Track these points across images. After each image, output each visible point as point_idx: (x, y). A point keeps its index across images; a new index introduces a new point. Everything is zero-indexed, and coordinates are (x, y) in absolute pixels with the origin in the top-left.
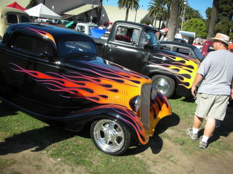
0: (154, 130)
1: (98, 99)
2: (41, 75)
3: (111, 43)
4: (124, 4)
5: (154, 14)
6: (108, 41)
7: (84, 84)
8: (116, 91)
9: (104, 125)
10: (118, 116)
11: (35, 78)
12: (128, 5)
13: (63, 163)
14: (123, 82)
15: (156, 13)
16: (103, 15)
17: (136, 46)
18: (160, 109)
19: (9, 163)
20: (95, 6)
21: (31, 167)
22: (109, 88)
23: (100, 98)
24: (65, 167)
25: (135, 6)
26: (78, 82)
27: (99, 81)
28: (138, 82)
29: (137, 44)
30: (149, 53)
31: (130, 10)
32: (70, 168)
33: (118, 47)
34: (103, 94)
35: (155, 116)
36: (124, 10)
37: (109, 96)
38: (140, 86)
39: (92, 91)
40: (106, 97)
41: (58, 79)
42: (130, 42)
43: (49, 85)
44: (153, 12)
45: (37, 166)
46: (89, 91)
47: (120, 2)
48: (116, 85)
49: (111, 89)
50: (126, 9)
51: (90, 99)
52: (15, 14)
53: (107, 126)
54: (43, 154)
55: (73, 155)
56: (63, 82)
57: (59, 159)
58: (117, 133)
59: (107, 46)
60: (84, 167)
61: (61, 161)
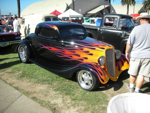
0: (118, 78)
1: (82, 60)
2: (53, 49)
3: (102, 28)
4: (125, 2)
5: (147, 7)
6: (100, 27)
7: (75, 52)
8: (91, 54)
9: (84, 74)
10: (91, 70)
11: (50, 50)
12: (128, 3)
13: (59, 94)
14: (95, 49)
15: (148, 5)
16: (113, 11)
17: (117, 28)
18: (123, 65)
19: (32, 93)
20: (106, 6)
21: (42, 95)
22: (88, 53)
23: (84, 59)
24: (60, 96)
25: (133, 3)
26: (71, 51)
27: (82, 49)
28: (104, 49)
29: (117, 27)
30: (125, 32)
31: (129, 5)
32: (62, 96)
33: (106, 30)
34: (85, 57)
35: (119, 69)
36: (126, 6)
37: (88, 58)
38: (104, 50)
39: (79, 56)
40: (86, 58)
41: (61, 50)
42: (112, 26)
43: (58, 54)
44: (146, 5)
45: (45, 95)
46: (78, 56)
47: (122, 1)
48: (91, 51)
49: (89, 53)
50: (127, 5)
51: (78, 60)
52: (49, 17)
53: (85, 74)
54: (50, 90)
55: (66, 90)
56: (64, 52)
57: (58, 92)
58: (90, 78)
59: (99, 30)
60: (70, 96)
61: (59, 93)
